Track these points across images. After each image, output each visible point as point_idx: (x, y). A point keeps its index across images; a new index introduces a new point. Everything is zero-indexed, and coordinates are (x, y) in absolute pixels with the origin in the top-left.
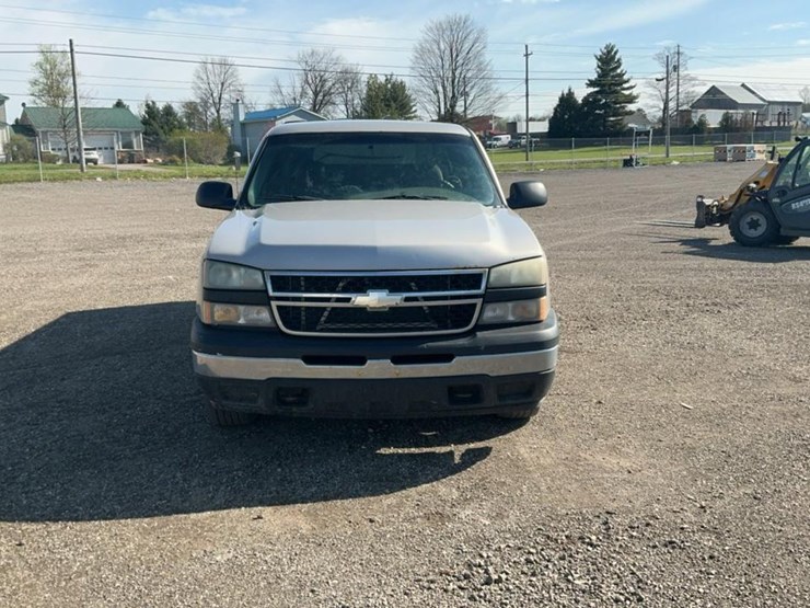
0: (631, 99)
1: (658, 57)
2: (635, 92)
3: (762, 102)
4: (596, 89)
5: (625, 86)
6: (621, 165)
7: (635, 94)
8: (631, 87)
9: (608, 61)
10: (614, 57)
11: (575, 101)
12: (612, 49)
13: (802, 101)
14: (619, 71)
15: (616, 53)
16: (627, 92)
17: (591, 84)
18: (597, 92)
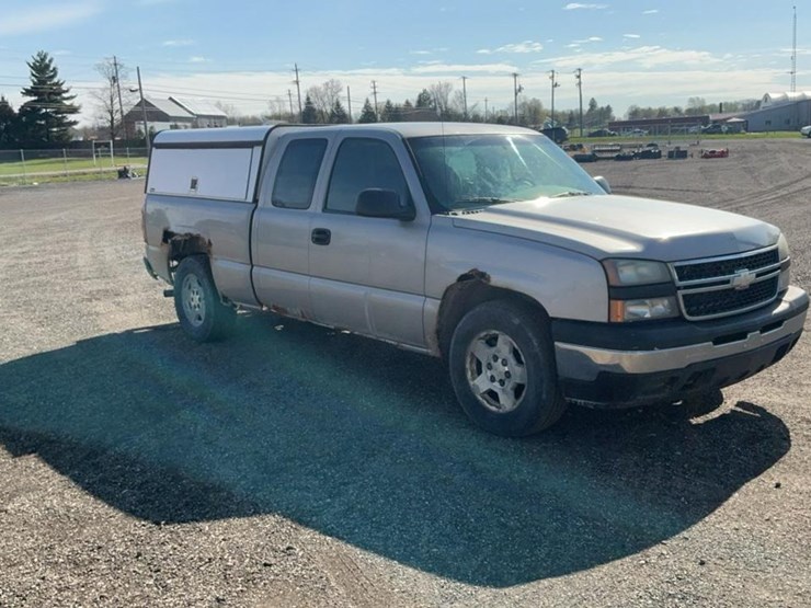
0: (74, 110)
1: (99, 67)
2: (76, 102)
3: (190, 116)
4: (33, 98)
5: (65, 95)
6: (116, 176)
7: (76, 105)
8: (72, 97)
9: (42, 69)
10: (48, 66)
11: (11, 111)
12: (45, 56)
13: (224, 114)
14: (55, 80)
15: (51, 61)
16: (67, 103)
17: (28, 92)
18: (35, 101)
